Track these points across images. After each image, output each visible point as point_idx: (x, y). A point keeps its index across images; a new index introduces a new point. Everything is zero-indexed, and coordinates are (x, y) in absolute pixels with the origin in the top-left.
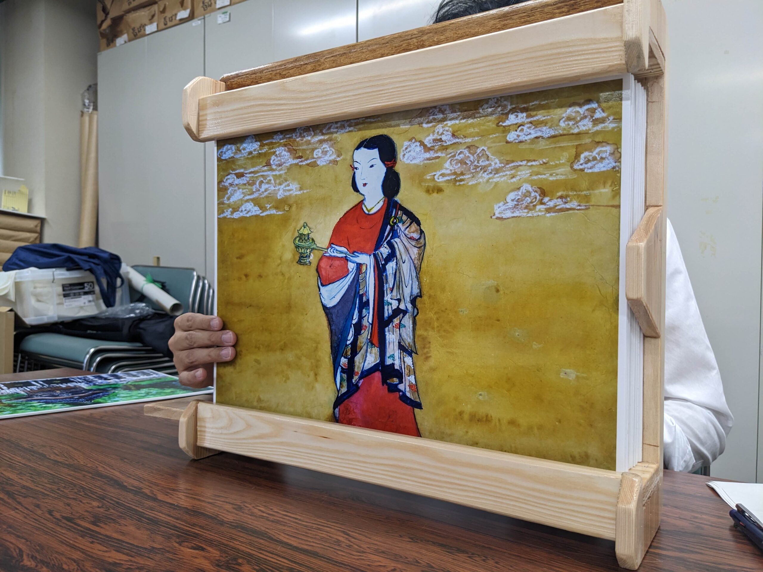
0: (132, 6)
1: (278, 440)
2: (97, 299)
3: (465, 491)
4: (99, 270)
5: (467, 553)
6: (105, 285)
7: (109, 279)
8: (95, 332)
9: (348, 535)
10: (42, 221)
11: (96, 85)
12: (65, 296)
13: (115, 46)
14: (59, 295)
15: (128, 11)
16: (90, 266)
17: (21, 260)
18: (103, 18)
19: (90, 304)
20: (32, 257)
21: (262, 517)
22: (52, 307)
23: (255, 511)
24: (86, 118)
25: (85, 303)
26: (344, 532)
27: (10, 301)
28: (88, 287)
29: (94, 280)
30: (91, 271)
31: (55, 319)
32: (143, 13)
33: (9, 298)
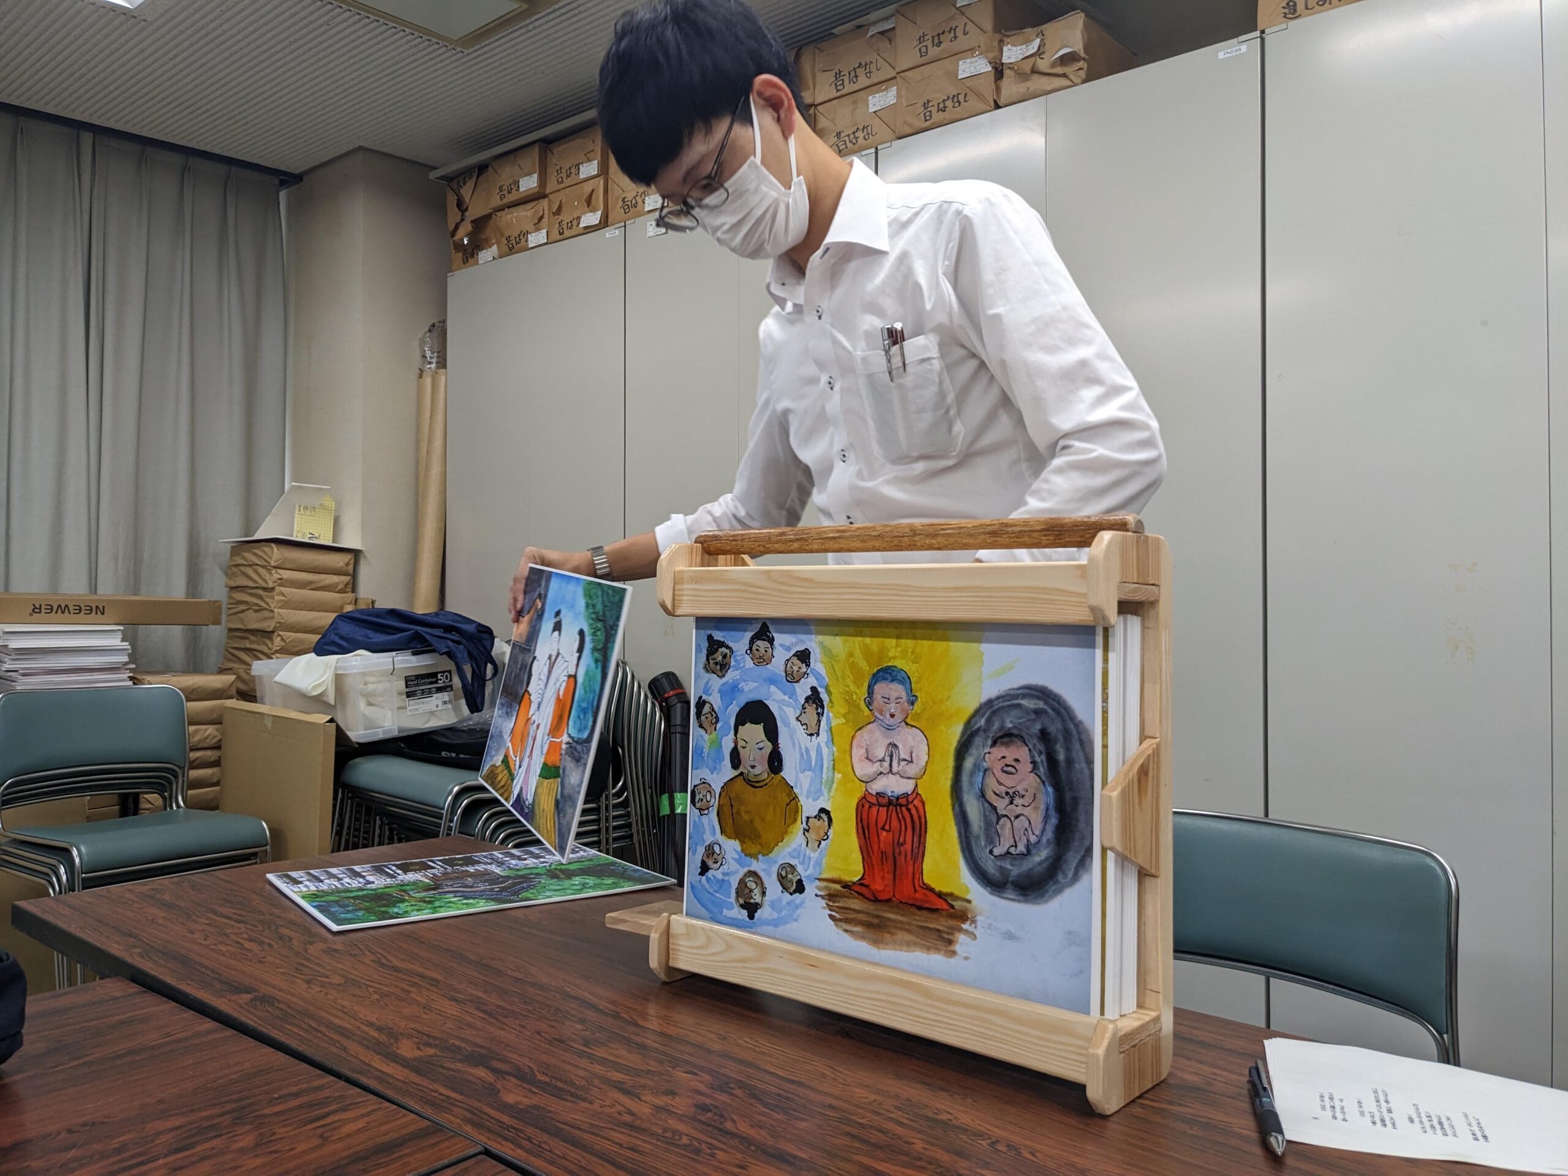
0: (505, 201)
1: (762, 965)
2: (457, 698)
3: (956, 1031)
4: (461, 652)
5: (948, 1091)
6: (469, 675)
7: (474, 666)
8: (454, 755)
9: (834, 1069)
10: (356, 553)
11: (444, 321)
12: (409, 695)
13: (477, 264)
14: (400, 694)
15: (501, 209)
16: (447, 647)
17: (342, 638)
18: (459, 219)
19: (445, 706)
20: (359, 633)
21: (747, 1048)
22: (389, 714)
23: (741, 1042)
24: (428, 380)
25: (437, 706)
26: (829, 1067)
27: (327, 705)
28: (444, 679)
29: (453, 668)
30: (450, 654)
31: (396, 734)
32: (524, 213)
33: (325, 699)
